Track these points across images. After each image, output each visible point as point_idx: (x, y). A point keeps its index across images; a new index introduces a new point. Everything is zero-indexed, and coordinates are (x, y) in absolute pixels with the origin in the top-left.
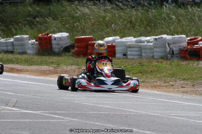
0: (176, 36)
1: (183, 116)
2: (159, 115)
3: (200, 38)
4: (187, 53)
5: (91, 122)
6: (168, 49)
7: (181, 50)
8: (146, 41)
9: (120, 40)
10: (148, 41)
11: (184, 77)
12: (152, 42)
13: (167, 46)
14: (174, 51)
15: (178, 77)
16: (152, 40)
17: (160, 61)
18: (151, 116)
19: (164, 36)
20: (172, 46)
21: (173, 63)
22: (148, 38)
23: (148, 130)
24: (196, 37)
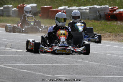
0: (103, 6)
1: (113, 54)
2: (99, 53)
3: (117, 7)
4: (109, 16)
5: (59, 57)
6: (98, 14)
7: (106, 15)
8: (84, 9)
9: (68, 8)
10: (86, 9)
11: (110, 31)
12: (88, 10)
13: (97, 12)
14: (102, 15)
15: (106, 31)
16: (88, 8)
17: (94, 21)
18: (95, 53)
19: (96, 6)
20: (100, 12)
21: (102, 23)
22: (85, 8)
23: (94, 62)
24: (115, 7)
